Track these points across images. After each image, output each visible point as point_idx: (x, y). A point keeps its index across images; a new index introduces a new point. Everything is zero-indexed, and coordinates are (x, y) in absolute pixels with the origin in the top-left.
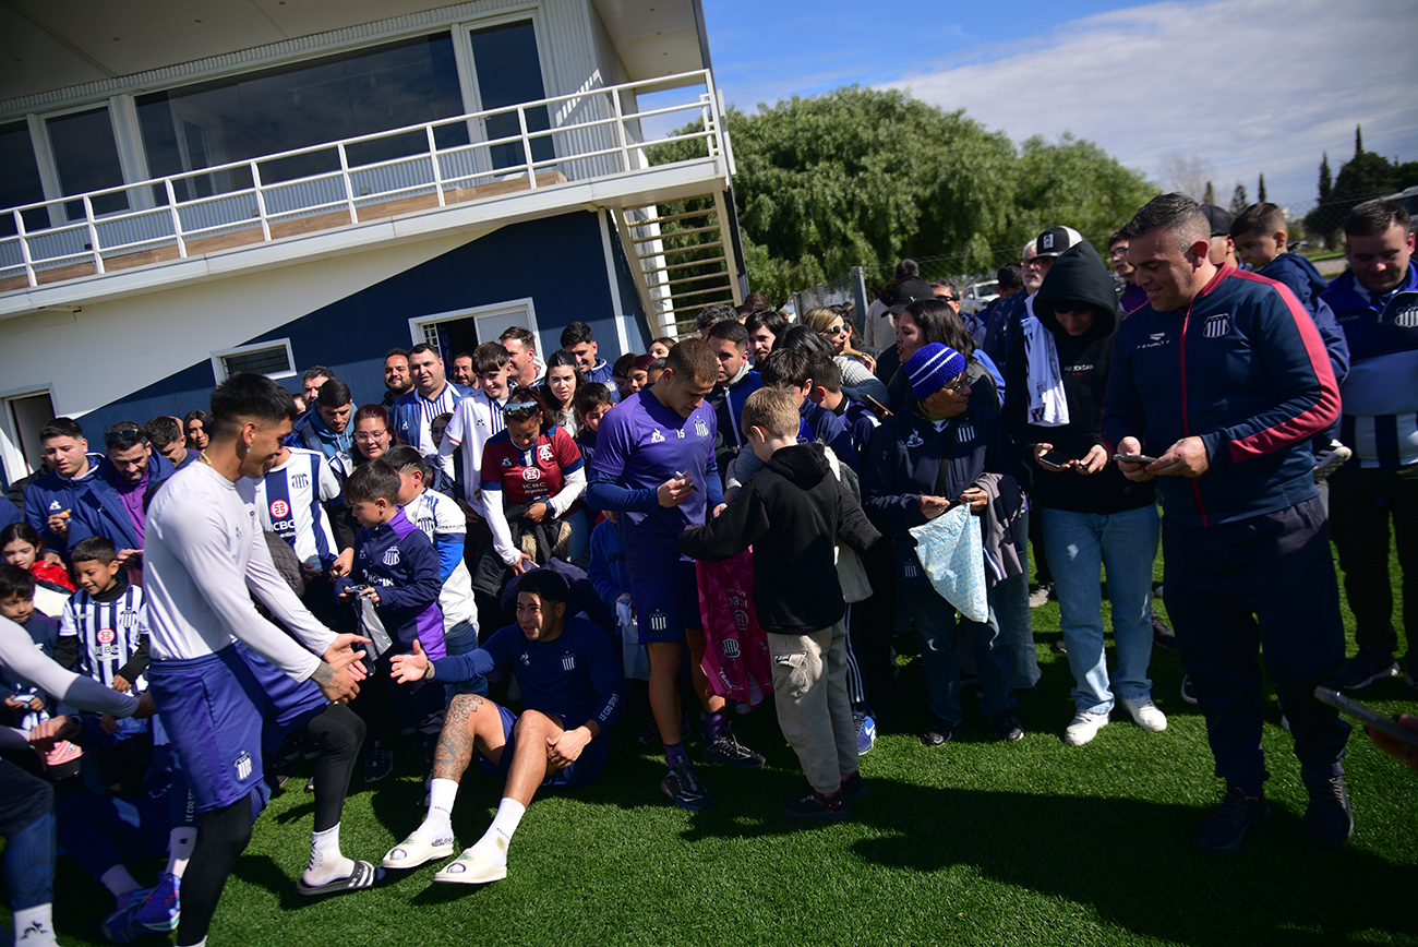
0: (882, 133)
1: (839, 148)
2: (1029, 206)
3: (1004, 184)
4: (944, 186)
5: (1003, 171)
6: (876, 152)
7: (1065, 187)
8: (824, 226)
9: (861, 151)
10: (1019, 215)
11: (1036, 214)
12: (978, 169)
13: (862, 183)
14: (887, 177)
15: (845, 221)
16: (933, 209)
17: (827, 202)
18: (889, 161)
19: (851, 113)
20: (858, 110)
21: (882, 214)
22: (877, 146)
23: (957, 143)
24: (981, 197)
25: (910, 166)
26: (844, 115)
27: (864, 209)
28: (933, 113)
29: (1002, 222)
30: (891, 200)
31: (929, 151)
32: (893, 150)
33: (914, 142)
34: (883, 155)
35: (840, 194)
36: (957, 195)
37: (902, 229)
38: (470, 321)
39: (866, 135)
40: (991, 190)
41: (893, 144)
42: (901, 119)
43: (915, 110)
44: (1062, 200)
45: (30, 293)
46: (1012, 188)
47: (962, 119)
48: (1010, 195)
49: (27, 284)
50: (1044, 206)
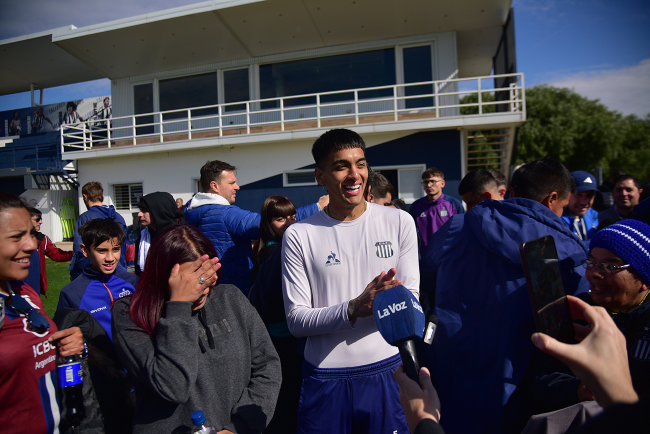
0: (560, 107)
1: (538, 112)
2: (631, 148)
3: (619, 136)
4: (589, 134)
5: (619, 129)
6: (556, 116)
8: (529, 147)
9: (549, 115)
10: (625, 151)
11: (634, 152)
12: (607, 127)
13: (549, 129)
14: (562, 128)
15: (539, 146)
16: (583, 145)
17: (531, 137)
18: (562, 120)
19: (544, 97)
20: (548, 95)
21: (557, 144)
22: (556, 113)
23: (596, 115)
24: (607, 141)
25: (572, 124)
26: (541, 98)
27: (548, 141)
28: (585, 100)
29: (616, 154)
30: (563, 138)
31: (582, 117)
32: (564, 115)
33: (575, 112)
34: (560, 118)
35: (538, 134)
36: (595, 140)
37: (566, 153)
38: (395, 171)
39: (551, 107)
40: (612, 138)
41: (565, 112)
42: (569, 101)
43: (575, 99)
44: (647, 147)
45: (219, 139)
46: (622, 138)
47: (597, 104)
48: (621, 141)
49: (218, 135)
50: (639, 148)
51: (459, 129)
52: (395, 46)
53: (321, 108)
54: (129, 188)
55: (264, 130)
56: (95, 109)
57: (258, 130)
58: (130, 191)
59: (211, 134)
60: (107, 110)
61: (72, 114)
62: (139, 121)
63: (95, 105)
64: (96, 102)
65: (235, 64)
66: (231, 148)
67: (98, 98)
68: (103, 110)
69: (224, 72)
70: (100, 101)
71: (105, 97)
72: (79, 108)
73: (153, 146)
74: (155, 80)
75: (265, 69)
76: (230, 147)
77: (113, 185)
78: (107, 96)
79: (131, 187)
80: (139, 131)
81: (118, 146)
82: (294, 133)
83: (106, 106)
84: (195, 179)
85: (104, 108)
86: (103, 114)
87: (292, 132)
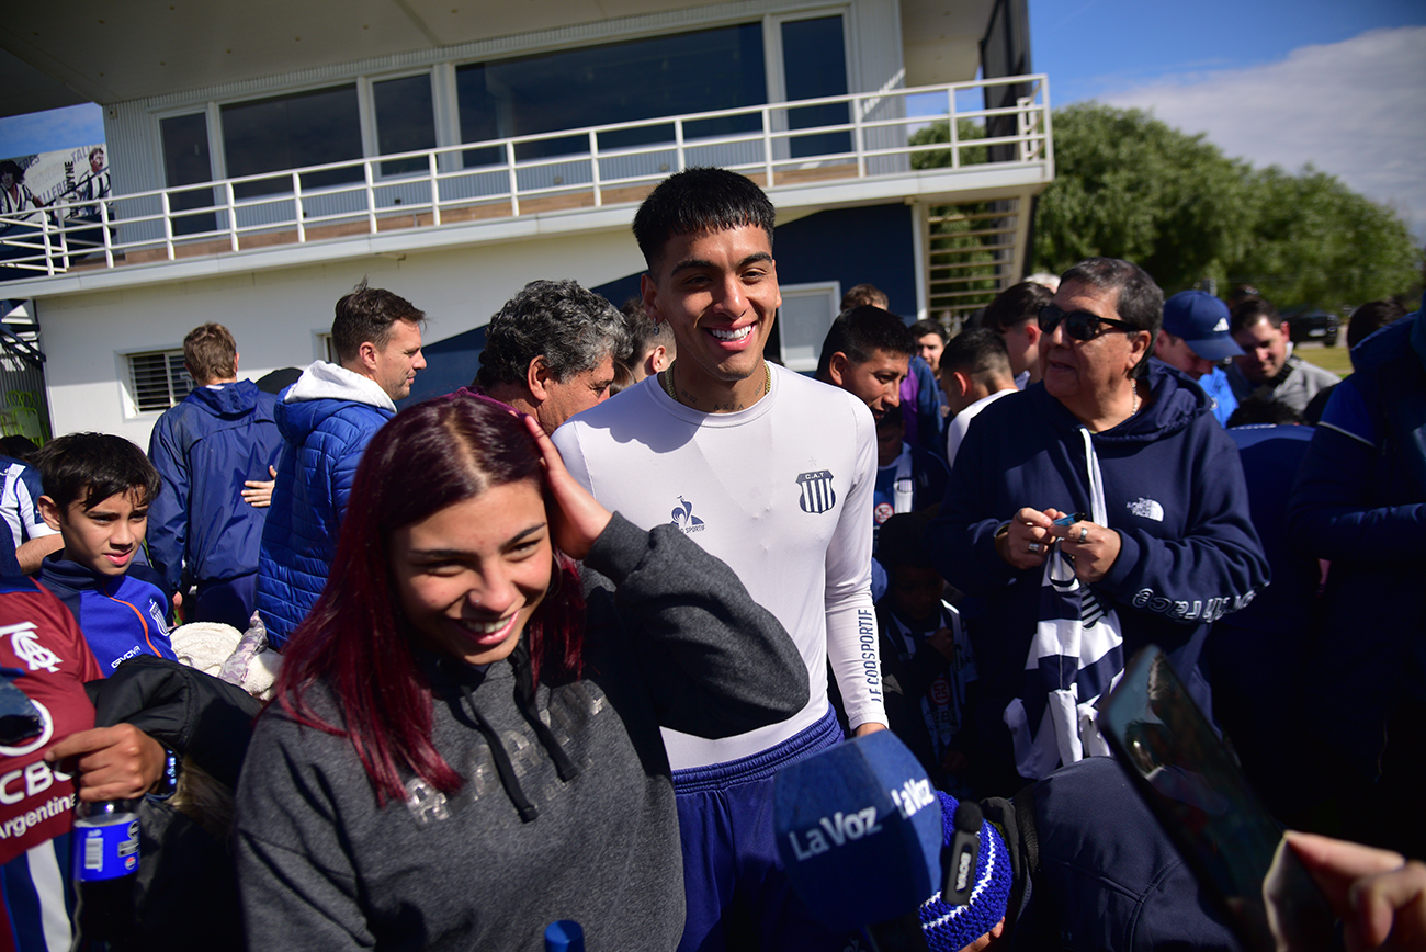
0: (1124, 151)
1: (1078, 163)
2: (1271, 237)
3: (1247, 212)
4: (1185, 209)
5: (1246, 198)
6: (1115, 171)
7: (1308, 221)
8: (1059, 240)
9: (1100, 168)
10: (1258, 244)
11: (1277, 247)
12: (1222, 194)
13: (1102, 200)
14: (1128, 196)
15: (1081, 236)
16: (1172, 232)
17: (1063, 217)
18: (1129, 180)
19: (1091, 129)
20: (1097, 125)
21: (1118, 232)
22: (1116, 165)
23: (1200, 167)
24: (1221, 223)
25: (1148, 187)
26: (1083, 132)
27: (1100, 227)
28: (1175, 135)
29: (1240, 251)
30: (1131, 219)
31: (1171, 173)
32: (1133, 169)
33: (1155, 162)
34: (1124, 174)
35: (1078, 210)
36: (1197, 221)
37: (1137, 250)
39: (1106, 151)
40: (1233, 217)
41: (1134, 163)
42: (1142, 138)
43: (1156, 132)
44: (1304, 234)
45: (369, 238)
46: (1254, 216)
47: (1202, 143)
48: (1251, 223)
49: (368, 230)
50: (1286, 238)
51: (909, 202)
52: (763, 16)
53: (599, 160)
54: (167, 360)
55: (473, 216)
56: (69, 178)
57: (459, 217)
58: (168, 367)
59: (350, 229)
60: (100, 179)
61: (13, 190)
62: (178, 202)
63: (69, 167)
64: (70, 160)
65: (397, 65)
66: (399, 260)
67: (76, 150)
68: (89, 179)
69: (375, 84)
70: (80, 158)
71: (91, 148)
72: (28, 174)
73: (216, 261)
74: (211, 105)
75: (470, 76)
76: (397, 257)
77: (128, 355)
78: (97, 147)
79: (171, 358)
80: (180, 226)
81: (131, 262)
82: (541, 221)
83: (97, 169)
84: (320, 332)
85: (91, 174)
86: (90, 187)
87: (537, 219)
